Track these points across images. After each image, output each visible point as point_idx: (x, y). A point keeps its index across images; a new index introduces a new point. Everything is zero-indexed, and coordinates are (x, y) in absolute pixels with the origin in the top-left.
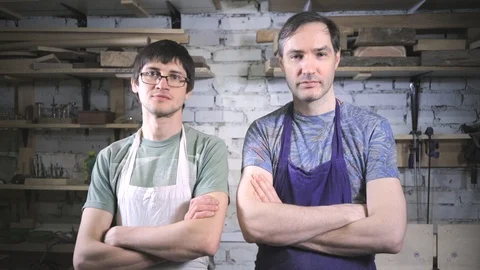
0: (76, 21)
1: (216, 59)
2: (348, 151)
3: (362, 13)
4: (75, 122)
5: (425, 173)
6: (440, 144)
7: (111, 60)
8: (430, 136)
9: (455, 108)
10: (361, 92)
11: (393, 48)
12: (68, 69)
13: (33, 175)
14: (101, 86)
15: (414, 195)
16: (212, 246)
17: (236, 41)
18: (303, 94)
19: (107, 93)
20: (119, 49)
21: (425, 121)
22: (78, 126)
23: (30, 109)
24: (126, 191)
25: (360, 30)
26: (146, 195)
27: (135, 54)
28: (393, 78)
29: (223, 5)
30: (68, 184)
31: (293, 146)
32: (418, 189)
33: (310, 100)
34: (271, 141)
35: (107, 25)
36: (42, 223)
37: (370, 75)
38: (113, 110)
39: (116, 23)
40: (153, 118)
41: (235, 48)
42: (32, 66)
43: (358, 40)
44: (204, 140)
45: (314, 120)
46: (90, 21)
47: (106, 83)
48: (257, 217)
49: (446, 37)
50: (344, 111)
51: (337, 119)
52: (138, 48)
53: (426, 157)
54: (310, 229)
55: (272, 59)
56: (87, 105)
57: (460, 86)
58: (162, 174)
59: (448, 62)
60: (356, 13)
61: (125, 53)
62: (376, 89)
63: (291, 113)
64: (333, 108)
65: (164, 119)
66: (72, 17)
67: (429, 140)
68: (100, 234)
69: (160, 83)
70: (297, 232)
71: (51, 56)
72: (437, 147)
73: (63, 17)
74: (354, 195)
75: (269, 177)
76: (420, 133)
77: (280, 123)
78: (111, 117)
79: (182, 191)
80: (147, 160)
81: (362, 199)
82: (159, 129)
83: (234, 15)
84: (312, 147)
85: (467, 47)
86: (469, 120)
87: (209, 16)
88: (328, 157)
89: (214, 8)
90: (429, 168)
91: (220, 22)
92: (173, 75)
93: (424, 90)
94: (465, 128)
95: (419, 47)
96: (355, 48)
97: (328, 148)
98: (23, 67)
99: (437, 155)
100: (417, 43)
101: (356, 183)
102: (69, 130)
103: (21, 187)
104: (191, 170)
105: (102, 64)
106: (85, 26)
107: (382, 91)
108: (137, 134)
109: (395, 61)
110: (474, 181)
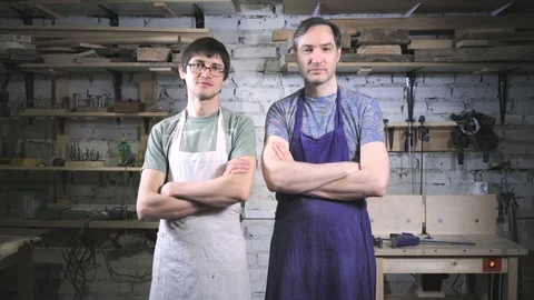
0: (108, 21)
1: (235, 56)
2: (346, 123)
3: (365, 16)
4: (111, 110)
5: (418, 156)
6: (430, 131)
7: (146, 55)
8: (422, 123)
9: (445, 99)
10: (364, 86)
11: (389, 47)
12: (107, 63)
14: (131, 79)
15: (410, 175)
16: (245, 195)
17: (254, 39)
18: (312, 78)
19: (137, 86)
20: (149, 45)
21: (419, 111)
22: (113, 114)
23: (66, 100)
25: (362, 31)
27: (168, 50)
28: (392, 74)
29: (242, 7)
31: (305, 119)
32: (413, 171)
33: (318, 83)
34: (288, 117)
35: (137, 24)
36: (76, 203)
37: (370, 70)
38: (143, 101)
39: (146, 23)
40: (197, 100)
41: (253, 46)
42: (75, 60)
43: (360, 39)
44: (237, 118)
45: (321, 100)
46: (121, 21)
47: (135, 77)
48: (277, 171)
49: (437, 37)
50: (343, 94)
51: (338, 100)
52: (168, 45)
53: (419, 141)
54: (317, 179)
55: (286, 56)
56: (118, 96)
57: (450, 80)
58: (204, 143)
59: (436, 59)
60: (359, 16)
61: (159, 49)
62: (377, 83)
64: (336, 91)
65: (206, 101)
66: (105, 17)
67: (422, 127)
69: (205, 73)
71: (93, 52)
73: (97, 16)
74: (351, 157)
75: (286, 144)
76: (414, 121)
77: (295, 103)
79: (220, 155)
80: (192, 132)
82: (201, 109)
83: (252, 17)
84: (319, 121)
85: (454, 46)
86: (458, 111)
87: (229, 17)
88: (331, 128)
89: (234, 11)
90: (422, 152)
91: (239, 22)
92: (215, 67)
93: (418, 84)
94: (454, 117)
95: (412, 46)
96: (358, 46)
97: (332, 120)
98: (66, 61)
99: (428, 139)
100: (410, 42)
101: (352, 146)
102: (102, 119)
103: (61, 168)
104: (227, 139)
105: (139, 59)
106: (117, 25)
107: (382, 85)
108: (183, 113)
109: (393, 58)
110: (461, 162)
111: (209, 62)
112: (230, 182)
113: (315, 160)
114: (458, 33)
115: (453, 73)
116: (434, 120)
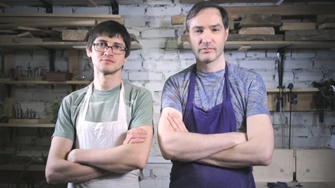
0: (45, 9)
1: (144, 35)
2: (234, 97)
3: (244, 4)
4: (45, 79)
5: (288, 115)
6: (298, 96)
7: (70, 36)
8: (291, 89)
9: (308, 70)
10: (243, 59)
11: (265, 28)
12: (39, 42)
13: (15, 116)
14: (62, 54)
15: (280, 130)
16: (142, 163)
17: (158, 23)
18: (203, 57)
19: (67, 60)
20: (75, 28)
21: (287, 79)
22: (46, 82)
23: (12, 71)
24: (83, 125)
25: (243, 16)
26: (97, 128)
27: (87, 31)
28: (266, 50)
30: (39, 123)
31: (196, 93)
32: (283, 126)
34: (181, 90)
35: (67, 12)
36: (21, 150)
37: (250, 47)
38: (71, 72)
39: (73, 11)
40: (101, 75)
41: (157, 29)
42: (14, 40)
43: (241, 23)
44: (137, 91)
45: (211, 75)
46: (55, 9)
47: (66, 53)
48: (171, 142)
49: (302, 21)
50: (231, 70)
51: (226, 75)
52: (88, 27)
53: (288, 104)
54: (208, 149)
55: (182, 36)
56: (52, 68)
57: (312, 55)
58: (107, 113)
59: (304, 38)
60: (240, 5)
61: (80, 31)
62: (254, 57)
63: (195, 71)
64: (224, 67)
65: (109, 76)
66: (42, 6)
67: (291, 92)
68: (64, 154)
69: (107, 51)
70: (199, 151)
71: (28, 33)
72: (296, 97)
73: (36, 6)
74: (238, 127)
75: (180, 115)
76: (284, 87)
77: (187, 78)
78: (69, 76)
79: (121, 125)
80: (97, 104)
81: (244, 129)
82: (105, 82)
83: (155, 6)
84: (210, 94)
85: (317, 28)
86: (318, 79)
87: (138, 6)
88: (220, 100)
90: (291, 111)
91: (146, 10)
92: (116, 45)
93: (287, 58)
94: (315, 84)
95: (283, 28)
96: (240, 28)
97: (221, 94)
98: (8, 41)
99: (296, 102)
100: (282, 25)
101: (239, 118)
102: (40, 85)
103: (6, 125)
104: (127, 110)
105: (63, 39)
106: (52, 12)
107: (258, 59)
108: (90, 86)
109: (268, 37)
110: (322, 120)
111: (111, 41)
112: (128, 152)
113: (206, 131)
114: (320, 18)
115: (314, 50)
116: (300, 87)
